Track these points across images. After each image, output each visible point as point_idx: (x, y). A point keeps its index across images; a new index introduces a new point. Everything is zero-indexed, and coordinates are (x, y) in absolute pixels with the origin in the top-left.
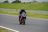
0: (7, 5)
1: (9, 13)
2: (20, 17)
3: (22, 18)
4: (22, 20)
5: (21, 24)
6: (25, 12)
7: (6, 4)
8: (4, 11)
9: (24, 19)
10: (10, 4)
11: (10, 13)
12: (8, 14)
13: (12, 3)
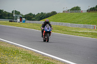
0: (78, 15)
1: (81, 32)
2: (43, 31)
3: (45, 33)
4: (45, 36)
5: (45, 41)
6: (50, 25)
7: (76, 14)
8: (70, 28)
9: (48, 34)
10: (84, 14)
11: (83, 33)
12: (80, 34)
13: (87, 11)
